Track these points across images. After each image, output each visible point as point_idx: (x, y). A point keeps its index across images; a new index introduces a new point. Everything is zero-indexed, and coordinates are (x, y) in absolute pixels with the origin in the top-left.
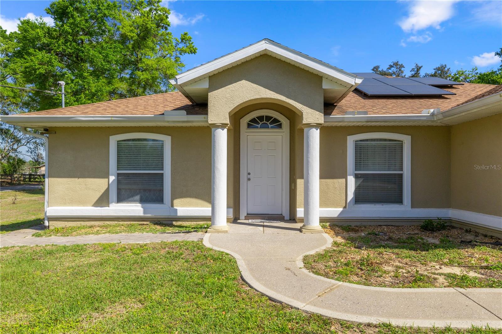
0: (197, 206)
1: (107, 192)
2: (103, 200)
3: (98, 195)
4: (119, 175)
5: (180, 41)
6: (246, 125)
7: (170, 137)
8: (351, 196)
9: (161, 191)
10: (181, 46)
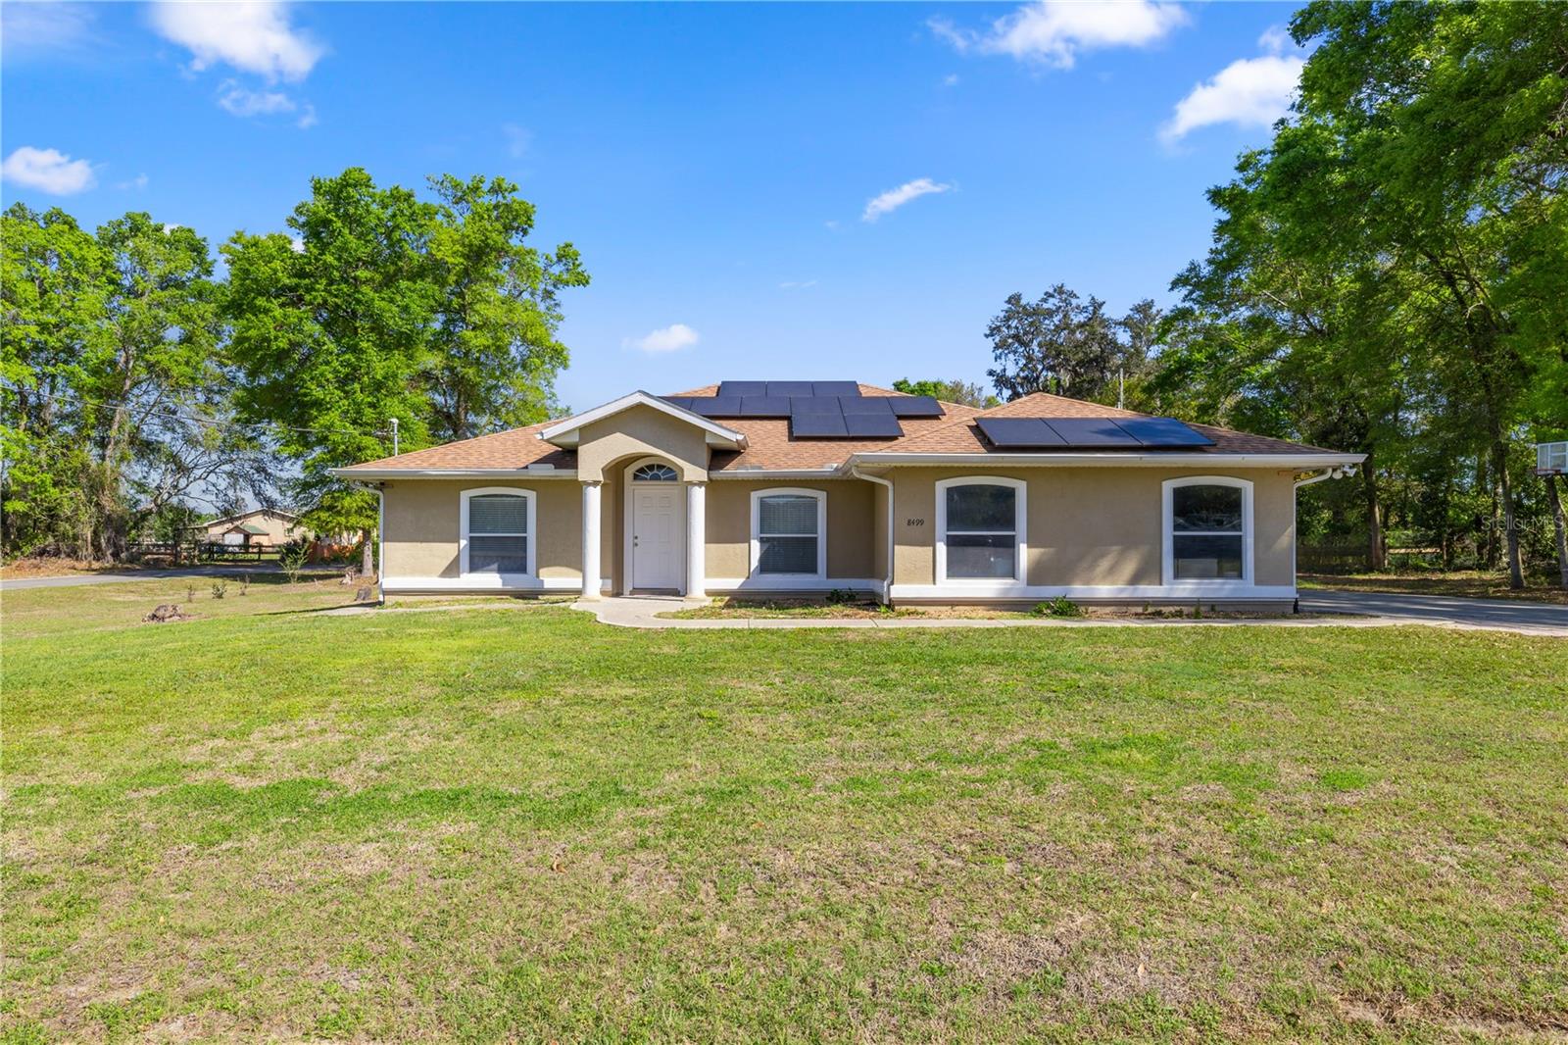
0: (568, 576)
1: (457, 559)
2: (452, 570)
3: (446, 563)
4: (471, 539)
5: (555, 259)
6: (632, 477)
7: (535, 493)
8: (755, 563)
9: (525, 558)
10: (557, 269)
